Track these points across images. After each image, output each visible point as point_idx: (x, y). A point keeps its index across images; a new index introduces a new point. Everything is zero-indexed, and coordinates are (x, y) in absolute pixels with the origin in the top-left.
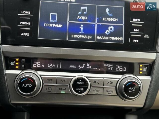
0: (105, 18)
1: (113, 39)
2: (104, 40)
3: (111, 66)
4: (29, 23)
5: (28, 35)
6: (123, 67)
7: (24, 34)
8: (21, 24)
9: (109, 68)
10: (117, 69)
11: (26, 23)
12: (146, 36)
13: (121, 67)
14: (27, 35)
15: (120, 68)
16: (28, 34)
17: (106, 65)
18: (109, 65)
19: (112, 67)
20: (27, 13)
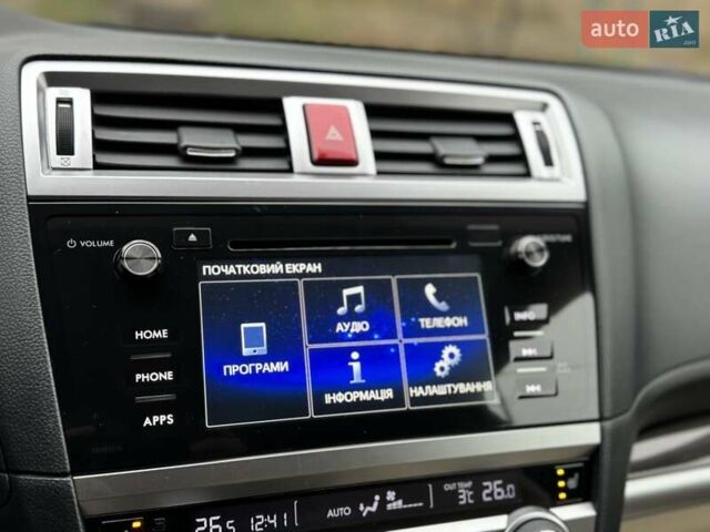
0: (428, 320)
1: (461, 392)
2: (436, 399)
3: (466, 489)
4: (169, 376)
5: (171, 422)
6: (503, 486)
7: (156, 419)
8: (140, 380)
9: (462, 494)
10: (487, 495)
11: (160, 376)
12: (562, 368)
13: (498, 486)
14: (165, 422)
15: (497, 490)
16: (169, 416)
18: (461, 484)
19: (470, 490)
20: (156, 334)
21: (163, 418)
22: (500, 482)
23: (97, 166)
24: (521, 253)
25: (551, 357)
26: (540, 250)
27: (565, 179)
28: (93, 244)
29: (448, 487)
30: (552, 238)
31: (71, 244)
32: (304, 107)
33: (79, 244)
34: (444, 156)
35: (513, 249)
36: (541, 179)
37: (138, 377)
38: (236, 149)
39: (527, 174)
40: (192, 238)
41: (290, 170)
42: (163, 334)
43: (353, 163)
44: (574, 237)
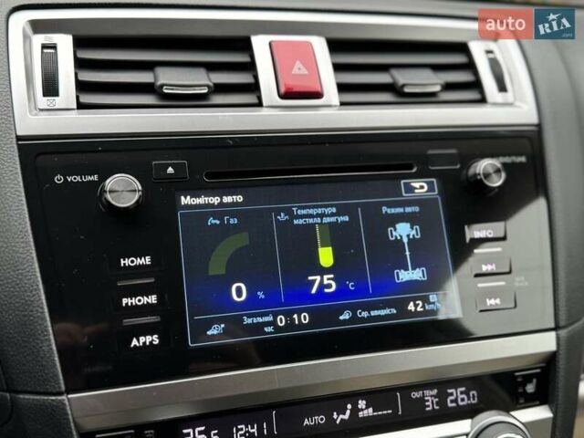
3: (431, 396)
4: (153, 299)
5: (156, 342)
6: (467, 393)
7: (142, 339)
8: (127, 304)
9: (428, 401)
10: (452, 401)
11: (145, 300)
12: (519, 282)
13: (462, 393)
14: (151, 343)
15: (461, 396)
16: (155, 337)
17: (416, 394)
18: (427, 392)
19: (435, 397)
20: (139, 261)
21: (148, 339)
22: (463, 389)
23: (81, 106)
24: (479, 174)
25: (510, 272)
26: (498, 171)
27: (517, 103)
28: (78, 179)
29: (415, 395)
30: (507, 160)
31: (59, 179)
32: (270, 44)
33: (66, 179)
34: (404, 85)
35: (471, 171)
36: (495, 104)
37: (125, 301)
38: (208, 86)
39: (483, 100)
40: (170, 170)
41: (260, 104)
42: (147, 260)
43: (318, 95)
44: (528, 158)
